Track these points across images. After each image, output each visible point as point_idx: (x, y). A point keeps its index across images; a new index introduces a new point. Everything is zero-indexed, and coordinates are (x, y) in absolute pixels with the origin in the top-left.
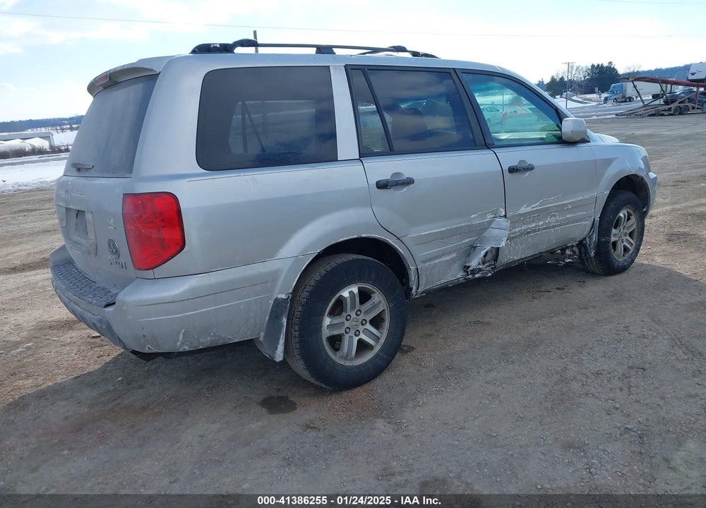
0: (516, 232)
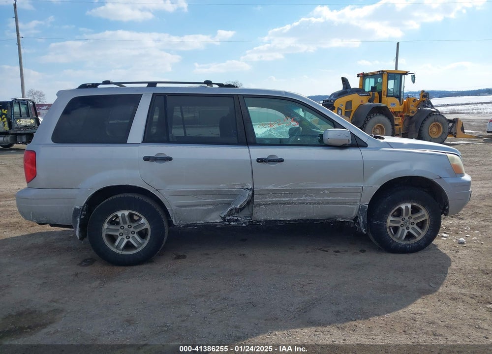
0: (268, 201)
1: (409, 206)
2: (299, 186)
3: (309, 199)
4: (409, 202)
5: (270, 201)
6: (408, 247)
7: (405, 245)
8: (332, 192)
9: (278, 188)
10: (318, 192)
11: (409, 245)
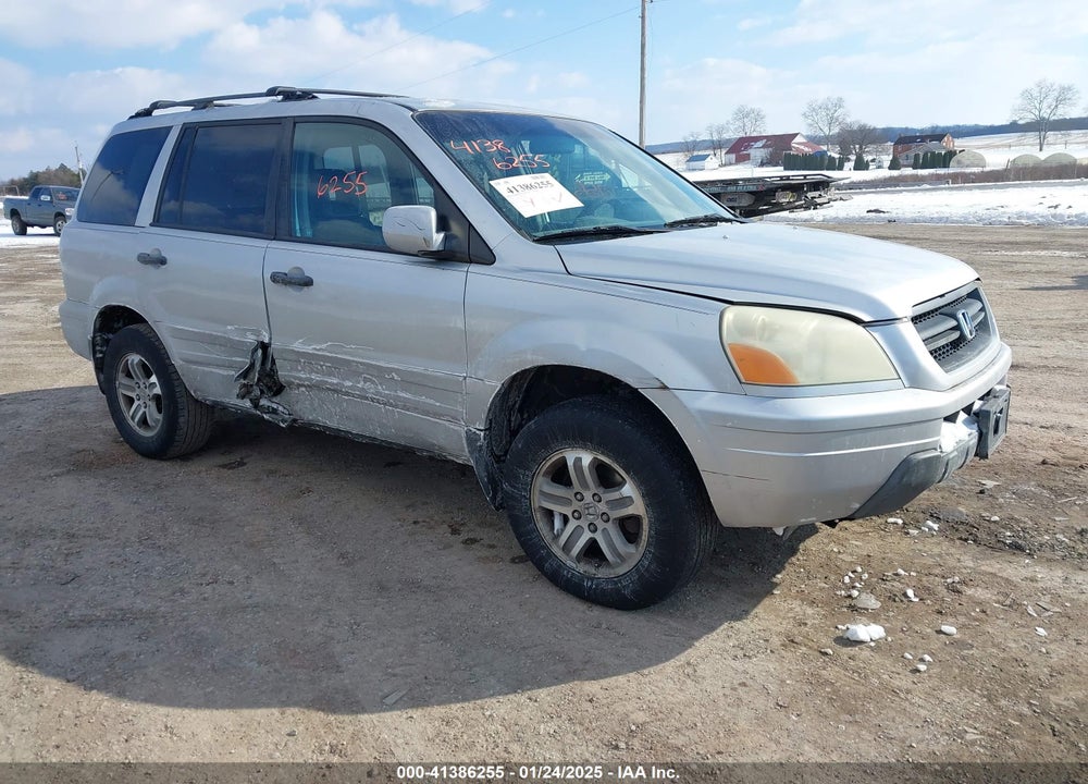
1: (587, 459)
2: (346, 353)
3: (370, 388)
4: (585, 448)
5: (307, 379)
6: (587, 584)
7: (583, 577)
8: (410, 381)
9: (309, 349)
10: (380, 373)
11: (592, 579)
